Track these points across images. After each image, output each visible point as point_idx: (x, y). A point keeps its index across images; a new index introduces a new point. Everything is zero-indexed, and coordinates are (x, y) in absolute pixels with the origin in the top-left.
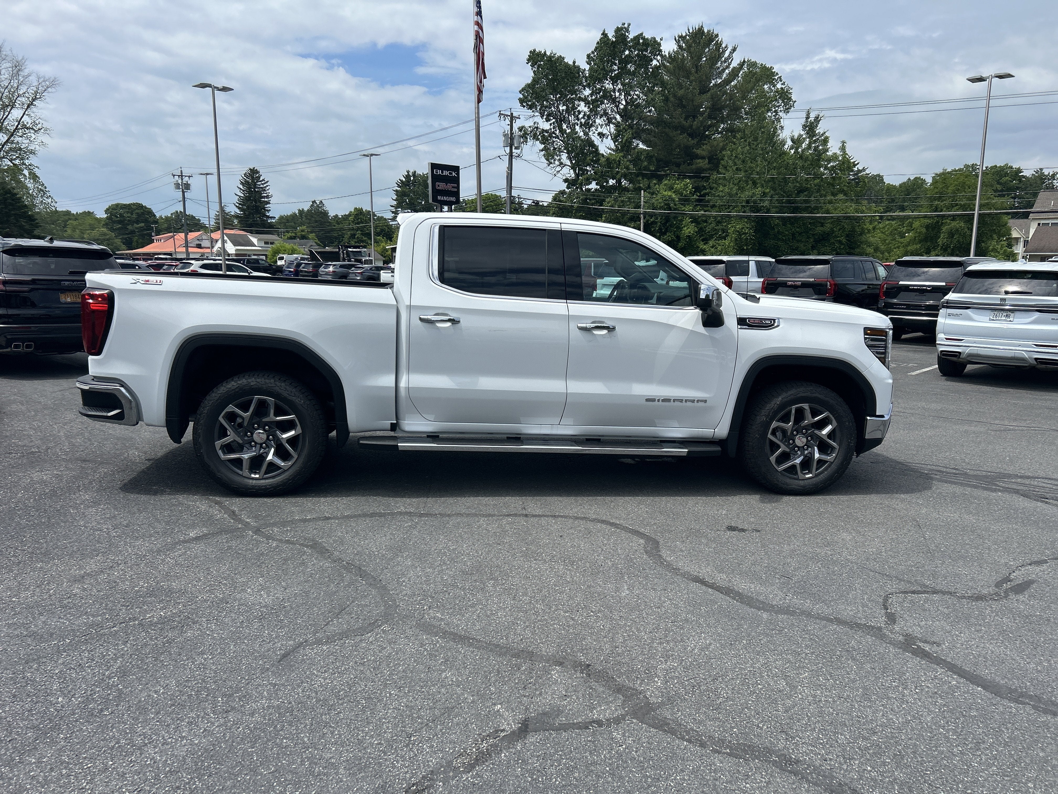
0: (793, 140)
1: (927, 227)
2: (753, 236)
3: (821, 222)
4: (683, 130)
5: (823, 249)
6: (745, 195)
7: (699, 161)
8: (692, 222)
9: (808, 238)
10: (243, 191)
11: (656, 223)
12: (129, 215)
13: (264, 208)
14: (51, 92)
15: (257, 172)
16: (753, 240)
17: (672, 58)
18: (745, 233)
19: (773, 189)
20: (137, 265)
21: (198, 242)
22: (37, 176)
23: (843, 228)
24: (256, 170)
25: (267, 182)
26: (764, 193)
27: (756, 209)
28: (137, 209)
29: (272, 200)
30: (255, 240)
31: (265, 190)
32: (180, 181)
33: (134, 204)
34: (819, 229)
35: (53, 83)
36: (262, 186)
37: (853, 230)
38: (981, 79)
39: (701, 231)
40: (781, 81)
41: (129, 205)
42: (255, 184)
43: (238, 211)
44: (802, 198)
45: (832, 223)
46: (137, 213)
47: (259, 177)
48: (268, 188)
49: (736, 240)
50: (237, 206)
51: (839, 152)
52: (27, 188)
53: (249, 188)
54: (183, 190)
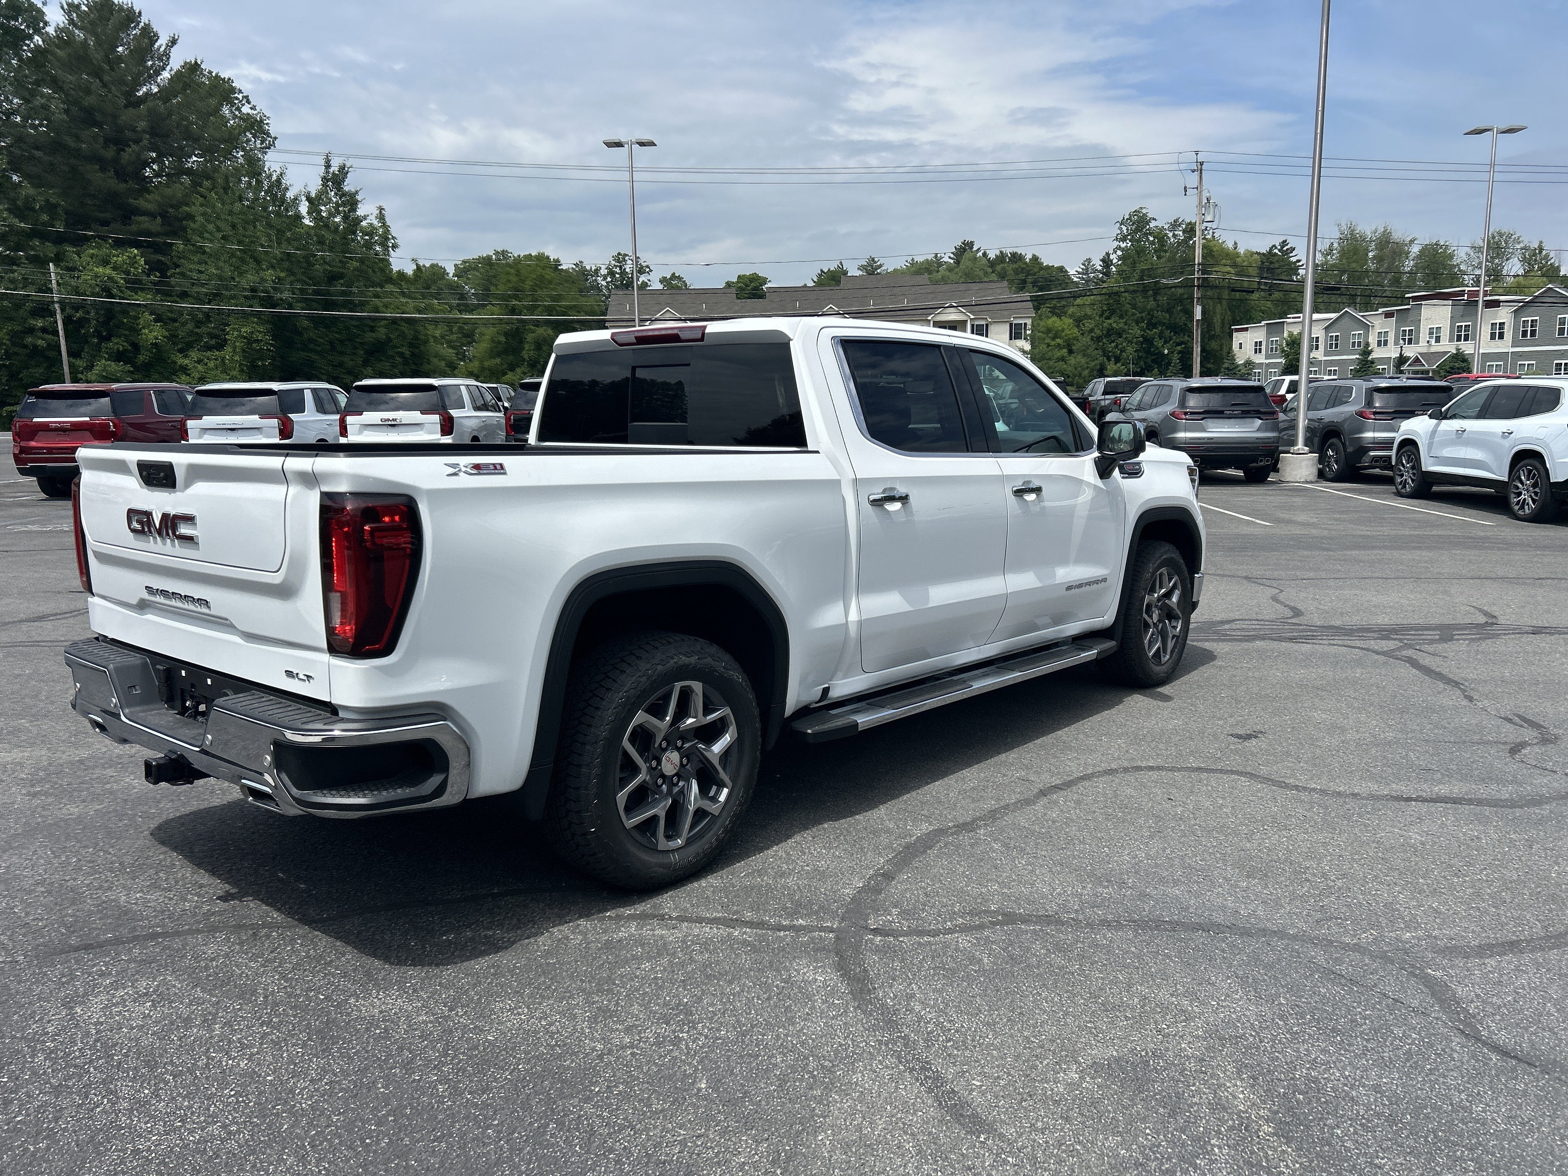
0: (309, 199)
1: (506, 334)
2: (272, 345)
3: (370, 325)
4: (103, 164)
5: (379, 366)
6: (250, 279)
7: (142, 218)
8: (156, 321)
9: (355, 348)
11: (88, 320)
16: (272, 351)
17: (63, 39)
18: (257, 341)
19: (291, 273)
23: (402, 335)
26: (279, 278)
27: (269, 302)
34: (369, 337)
37: (416, 338)
38: (619, 144)
39: (172, 337)
40: (249, 102)
44: (339, 287)
45: (386, 327)
49: (244, 351)
51: (376, 223)
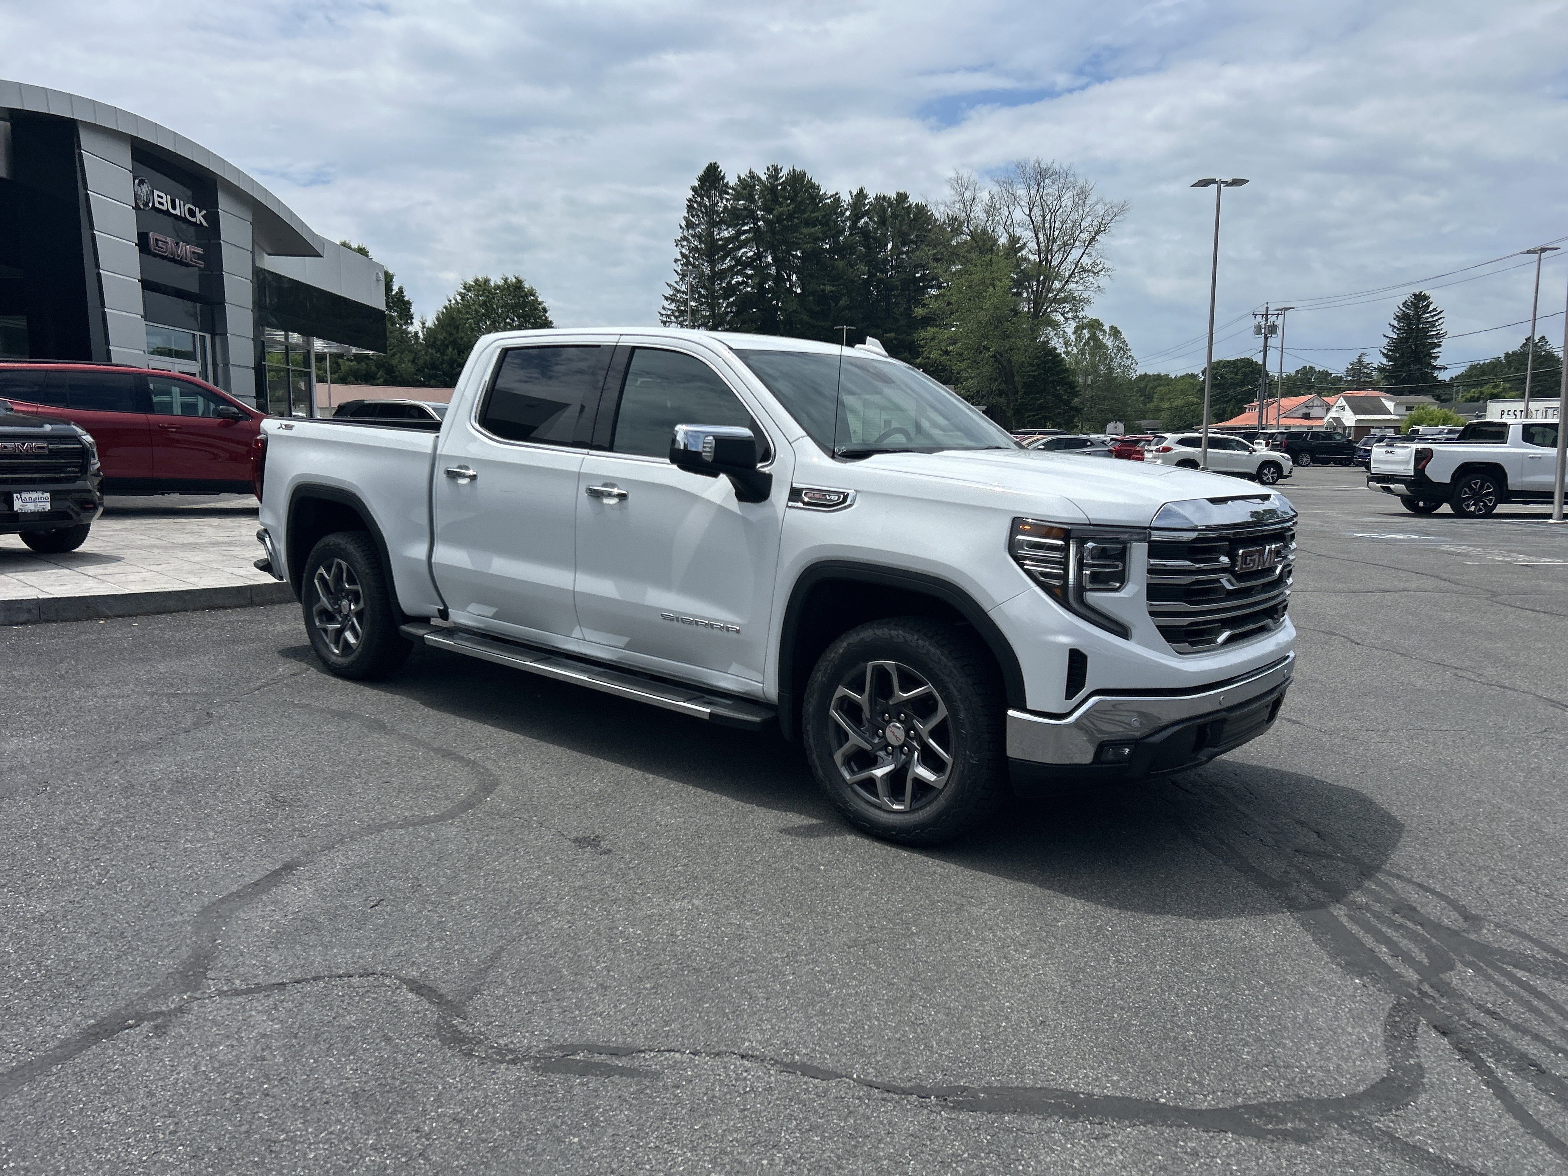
10: (1398, 329)
12: (1233, 375)
13: (1429, 355)
14: (1120, 221)
15: (1426, 298)
20: (1089, 441)
21: (1306, 410)
22: (1118, 332)
24: (1425, 295)
25: (1441, 312)
28: (1244, 366)
29: (1445, 342)
30: (1390, 405)
31: (1434, 326)
32: (1263, 324)
33: (1241, 360)
35: (1123, 209)
36: (1430, 319)
41: (1234, 361)
42: (1420, 317)
43: (1384, 361)
46: (1245, 372)
47: (1428, 306)
48: (1440, 322)
50: (1384, 354)
52: (1106, 348)
53: (1409, 325)
54: (1266, 335)
